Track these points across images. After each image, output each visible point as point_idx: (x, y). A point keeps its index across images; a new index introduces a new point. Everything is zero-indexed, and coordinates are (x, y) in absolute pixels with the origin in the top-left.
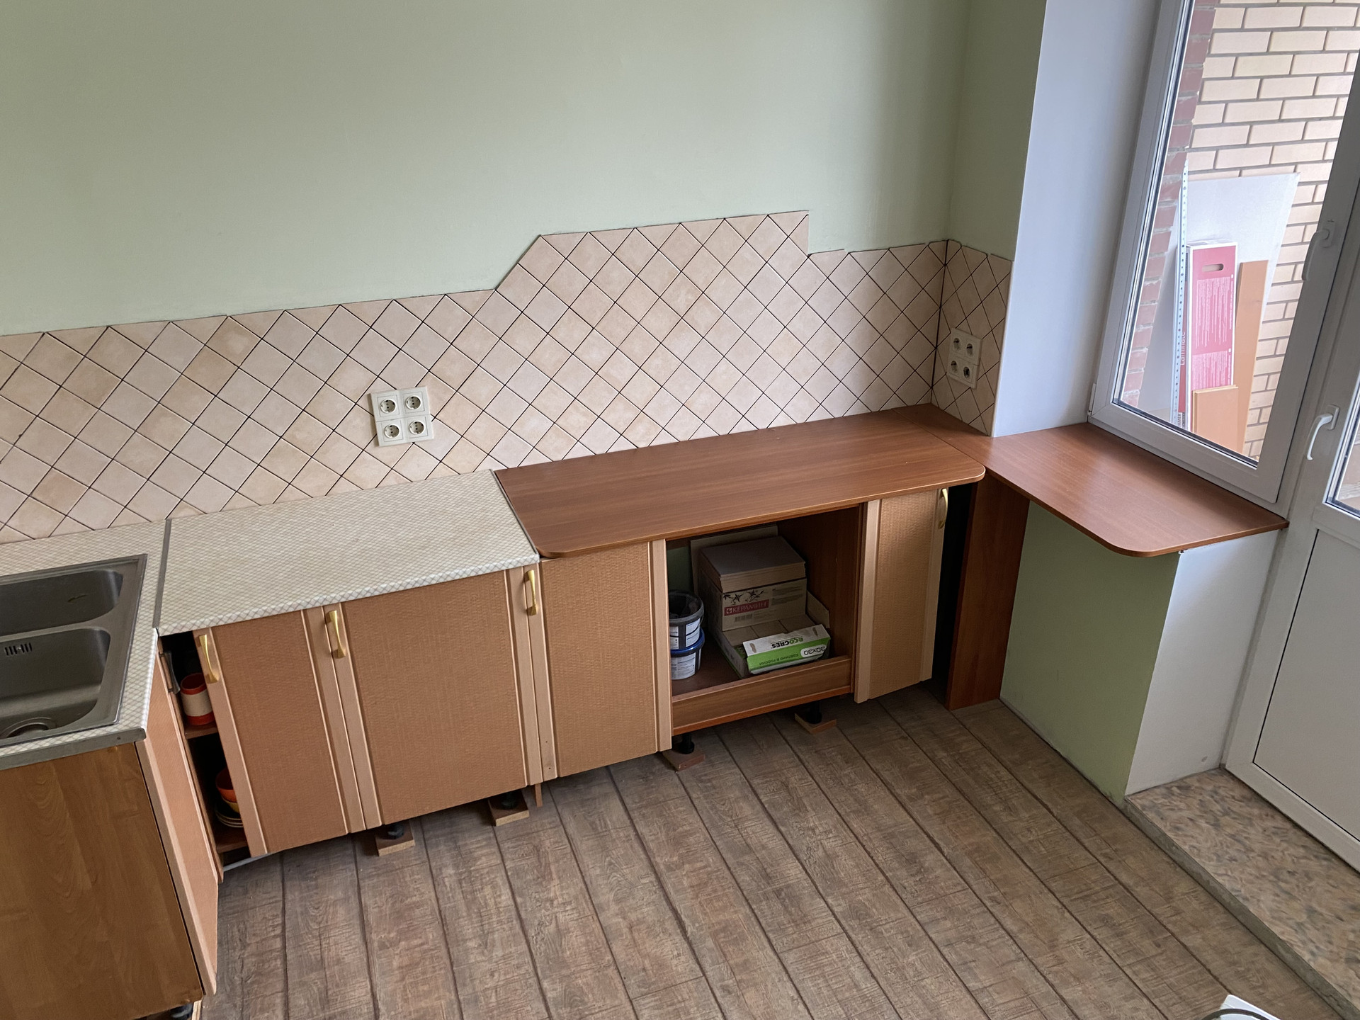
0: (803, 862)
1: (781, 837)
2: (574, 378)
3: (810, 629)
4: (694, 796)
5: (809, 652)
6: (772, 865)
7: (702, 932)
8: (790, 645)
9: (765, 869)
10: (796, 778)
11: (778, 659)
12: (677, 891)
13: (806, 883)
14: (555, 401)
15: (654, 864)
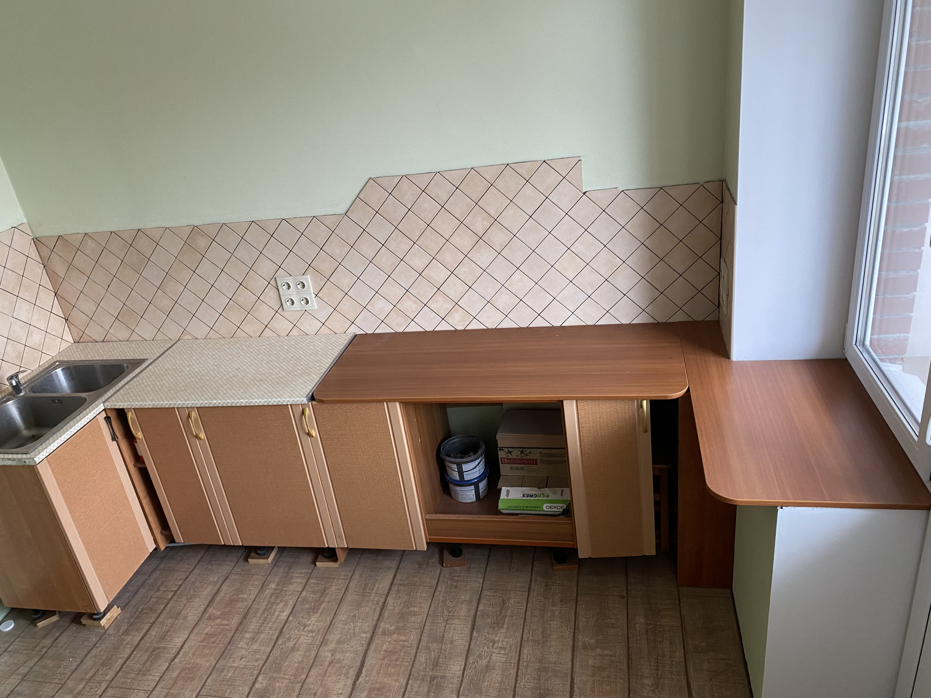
0: (468, 663)
1: (469, 640)
2: (405, 277)
3: (559, 490)
4: (439, 588)
5: (550, 507)
6: (446, 658)
7: (366, 685)
8: (537, 498)
9: (439, 658)
10: (515, 602)
11: (523, 507)
12: (375, 650)
13: (456, 680)
14: (394, 291)
15: (378, 626)
